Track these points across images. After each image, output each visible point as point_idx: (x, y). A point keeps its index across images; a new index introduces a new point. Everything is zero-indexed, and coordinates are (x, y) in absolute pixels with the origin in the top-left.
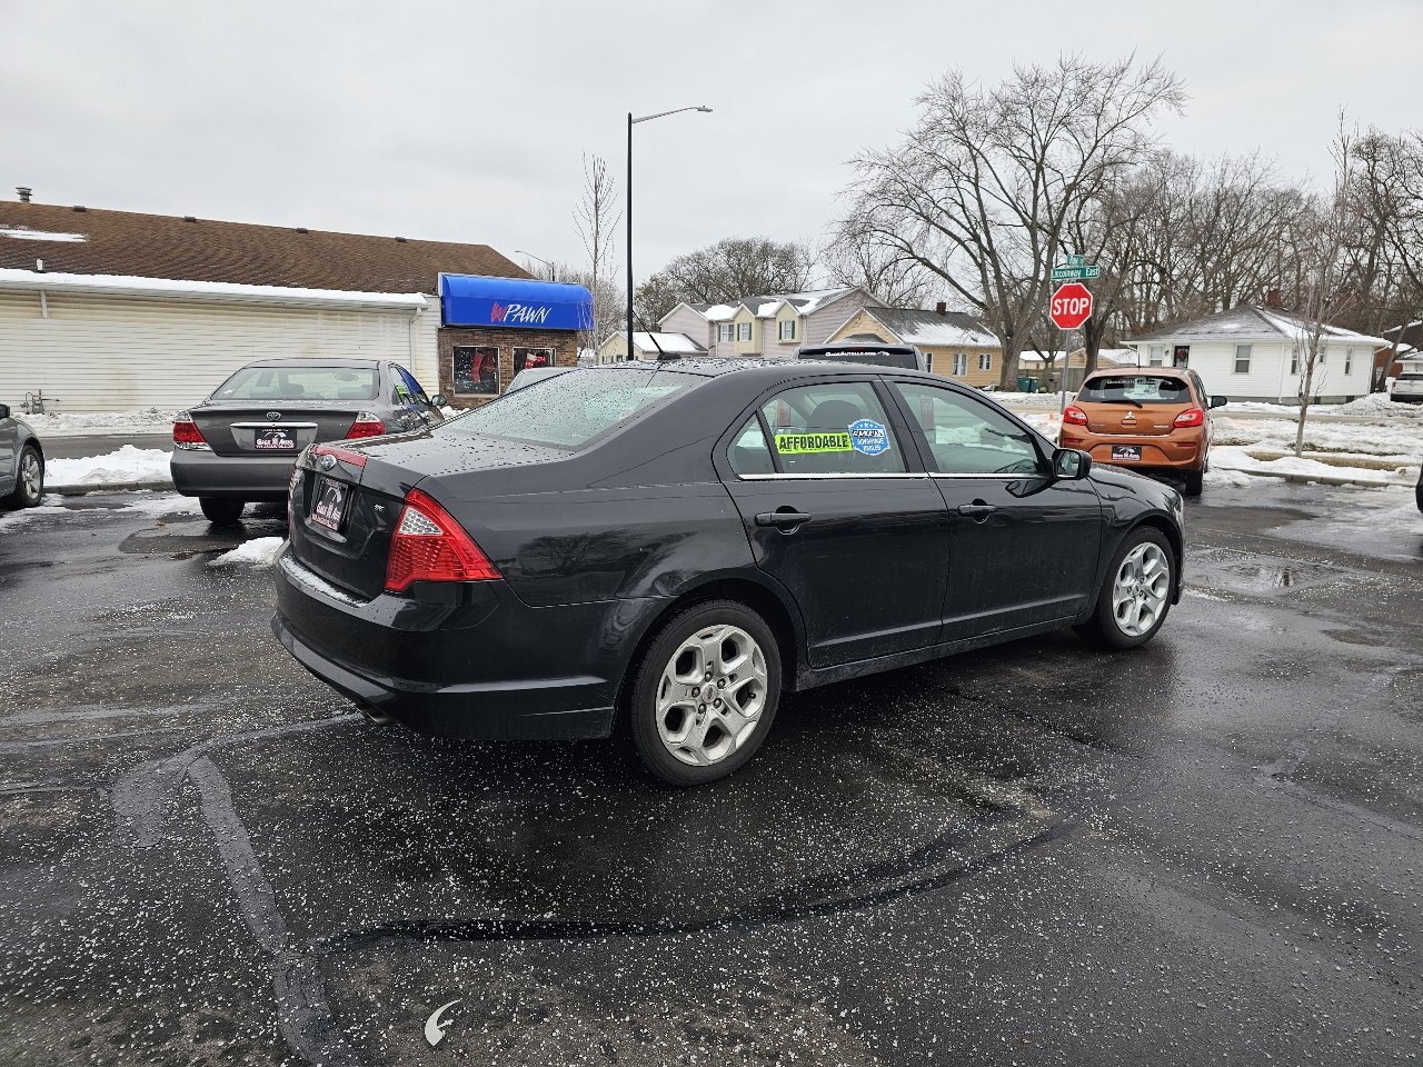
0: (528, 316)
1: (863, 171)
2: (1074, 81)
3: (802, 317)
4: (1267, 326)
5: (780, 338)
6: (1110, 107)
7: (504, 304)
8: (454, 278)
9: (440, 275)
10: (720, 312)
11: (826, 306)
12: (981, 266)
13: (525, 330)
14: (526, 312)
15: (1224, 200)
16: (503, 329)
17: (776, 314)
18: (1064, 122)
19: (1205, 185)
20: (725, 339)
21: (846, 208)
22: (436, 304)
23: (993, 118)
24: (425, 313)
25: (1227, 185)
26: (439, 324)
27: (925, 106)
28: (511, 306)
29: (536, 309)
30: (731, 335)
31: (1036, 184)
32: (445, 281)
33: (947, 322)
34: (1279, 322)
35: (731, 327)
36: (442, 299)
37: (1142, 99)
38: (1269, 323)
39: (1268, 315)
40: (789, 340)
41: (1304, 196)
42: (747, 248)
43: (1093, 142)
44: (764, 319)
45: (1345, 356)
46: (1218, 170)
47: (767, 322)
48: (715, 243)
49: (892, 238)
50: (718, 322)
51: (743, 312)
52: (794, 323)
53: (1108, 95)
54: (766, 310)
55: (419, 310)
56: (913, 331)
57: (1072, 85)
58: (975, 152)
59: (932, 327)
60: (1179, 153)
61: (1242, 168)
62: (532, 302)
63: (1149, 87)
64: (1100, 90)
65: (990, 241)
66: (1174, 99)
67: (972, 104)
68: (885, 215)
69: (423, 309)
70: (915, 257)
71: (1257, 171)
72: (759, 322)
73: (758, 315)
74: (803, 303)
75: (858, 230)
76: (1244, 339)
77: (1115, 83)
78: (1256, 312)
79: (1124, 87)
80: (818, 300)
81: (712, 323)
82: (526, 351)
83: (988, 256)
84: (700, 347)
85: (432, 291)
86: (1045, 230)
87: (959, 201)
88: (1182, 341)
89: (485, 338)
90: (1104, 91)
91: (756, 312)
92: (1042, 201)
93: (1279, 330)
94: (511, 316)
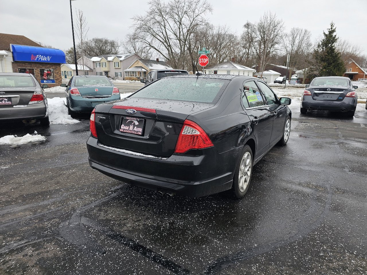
0: (44, 59)
1: (136, 21)
2: (188, 3)
3: (121, 61)
4: (233, 66)
5: (115, 67)
6: (197, 10)
7: (35, 55)
8: (16, 46)
9: (11, 45)
10: (95, 59)
11: (127, 58)
12: (168, 49)
13: (42, 63)
14: (43, 58)
15: (219, 36)
16: (35, 63)
17: (113, 60)
18: (186, 12)
19: (215, 32)
20: (98, 67)
21: (132, 32)
22: (10, 54)
23: (168, 10)
24: (6, 57)
25: (220, 32)
26: (12, 61)
27: (150, 5)
28: (38, 56)
29: (46, 56)
30: (100, 66)
31: (180, 29)
32: (13, 47)
33: (159, 64)
34: (235, 65)
35: (100, 63)
36: (12, 53)
37: (204, 9)
38: (233, 65)
39: (232, 63)
40: (117, 67)
41: (234, 36)
42: (101, 41)
43: (193, 19)
44: (109, 61)
45: (248, 73)
46: (218, 28)
47: (110, 62)
48: (91, 39)
49: (145, 41)
50: (95, 62)
51: (103, 59)
52: (118, 63)
53: (196, 7)
54: (110, 59)
55: (5, 56)
56: (151, 66)
57: (187, 3)
58: (164, 19)
59: (156, 65)
60: (211, 23)
61: (223, 28)
62: (45, 54)
63: (205, 6)
64: (194, 6)
65: (169, 43)
66: (210, 10)
67: (162, 6)
68: (142, 34)
69: (6, 56)
70: (151, 46)
71: (226, 29)
72: (108, 62)
73: (108, 60)
74: (121, 57)
75: (134, 38)
76: (229, 69)
77: (197, 4)
78: (230, 63)
79: (199, 5)
80: (124, 57)
81: (93, 62)
82: (44, 70)
83: (169, 47)
84: (91, 69)
85: (9, 50)
86: (183, 41)
87: (162, 31)
88: (216, 69)
89: (29, 66)
90: (195, 6)
91: (107, 59)
92: (182, 33)
93: (235, 67)
94: (38, 59)
